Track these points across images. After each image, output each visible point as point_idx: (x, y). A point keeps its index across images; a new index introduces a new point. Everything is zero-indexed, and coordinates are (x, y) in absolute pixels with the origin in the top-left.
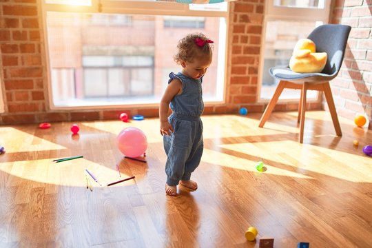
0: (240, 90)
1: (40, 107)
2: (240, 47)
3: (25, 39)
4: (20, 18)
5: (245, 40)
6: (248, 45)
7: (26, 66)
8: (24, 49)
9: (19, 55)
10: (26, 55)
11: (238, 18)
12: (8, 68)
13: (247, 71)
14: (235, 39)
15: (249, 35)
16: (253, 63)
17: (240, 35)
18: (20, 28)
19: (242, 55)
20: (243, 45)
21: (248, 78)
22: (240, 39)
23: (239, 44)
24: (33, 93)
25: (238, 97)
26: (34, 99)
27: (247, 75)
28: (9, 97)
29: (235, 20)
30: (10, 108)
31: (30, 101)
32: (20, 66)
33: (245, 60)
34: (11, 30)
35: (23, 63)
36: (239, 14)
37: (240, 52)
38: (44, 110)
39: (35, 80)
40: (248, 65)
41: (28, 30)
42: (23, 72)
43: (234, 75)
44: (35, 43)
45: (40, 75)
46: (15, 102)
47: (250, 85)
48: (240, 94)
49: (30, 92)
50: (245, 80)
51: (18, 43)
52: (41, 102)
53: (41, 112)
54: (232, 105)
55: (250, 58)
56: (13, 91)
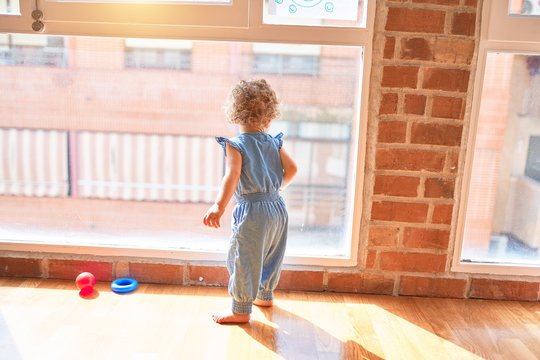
2: (403, 124)
5: (416, 105)
6: (426, 119)
13: (421, 189)
14: (388, 103)
15: (428, 92)
16: (439, 167)
17: (403, 92)
19: (407, 144)
20: (411, 120)
21: (424, 207)
22: (401, 104)
23: (399, 115)
25: (392, 254)
27: (420, 197)
29: (389, 53)
33: (415, 161)
36: (400, 37)
37: (401, 137)
40: (423, 174)
43: (382, 197)
47: (428, 224)
48: (400, 247)
50: (416, 212)
54: (375, 274)
55: (431, 154)
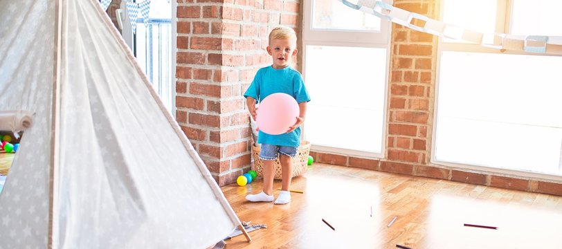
1: (420, 158)
3: (415, 81)
4: (414, 58)
7: (412, 110)
8: (413, 91)
9: (407, 97)
10: (414, 98)
12: (395, 110)
18: (412, 69)
24: (415, 140)
26: (415, 148)
28: (391, 142)
30: (390, 154)
31: (410, 150)
32: (406, 110)
34: (404, 70)
35: (410, 107)
38: (423, 162)
39: (419, 126)
41: (420, 71)
42: (408, 117)
44: (426, 85)
45: (424, 122)
46: (396, 148)
49: (412, 138)
51: (409, 84)
52: (422, 152)
53: (420, 164)
56: (395, 136)
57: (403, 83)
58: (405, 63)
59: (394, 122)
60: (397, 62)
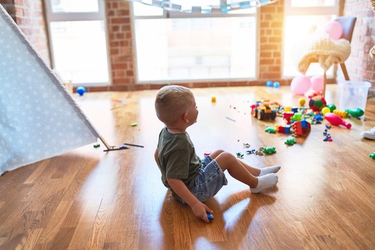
0: (267, 69)
1: (131, 81)
2: (266, 38)
3: (123, 38)
4: (120, 26)
5: (269, 32)
7: (124, 54)
8: (122, 44)
9: (119, 48)
10: (123, 48)
11: (264, 17)
12: (113, 56)
13: (272, 55)
14: (262, 32)
15: (272, 29)
16: (276, 49)
17: (265, 29)
18: (120, 31)
19: (268, 43)
20: (268, 36)
21: (273, 60)
22: (266, 32)
23: (265, 35)
24: (127, 71)
25: (266, 74)
26: (127, 75)
28: (113, 74)
29: (261, 18)
30: (114, 81)
31: (125, 77)
32: (120, 55)
33: (270, 47)
34: (115, 33)
35: (122, 53)
36: (264, 14)
37: (266, 41)
38: (133, 83)
39: (128, 63)
40: (273, 51)
41: (125, 32)
42: (122, 58)
43: (262, 58)
45: (131, 60)
46: (117, 77)
47: (275, 65)
49: (125, 71)
50: (271, 62)
51: (119, 40)
52: (131, 77)
53: (131, 84)
55: (274, 45)
56: (116, 71)
57: (116, 40)
58: (115, 28)
59: (114, 62)
60: (111, 28)
